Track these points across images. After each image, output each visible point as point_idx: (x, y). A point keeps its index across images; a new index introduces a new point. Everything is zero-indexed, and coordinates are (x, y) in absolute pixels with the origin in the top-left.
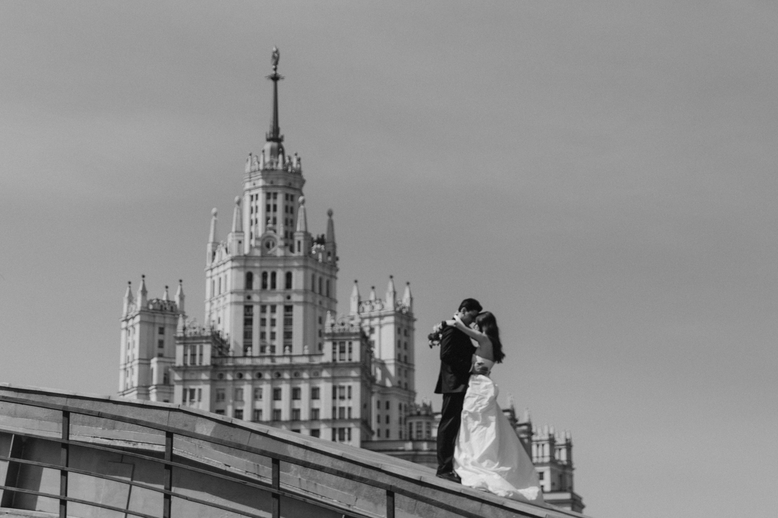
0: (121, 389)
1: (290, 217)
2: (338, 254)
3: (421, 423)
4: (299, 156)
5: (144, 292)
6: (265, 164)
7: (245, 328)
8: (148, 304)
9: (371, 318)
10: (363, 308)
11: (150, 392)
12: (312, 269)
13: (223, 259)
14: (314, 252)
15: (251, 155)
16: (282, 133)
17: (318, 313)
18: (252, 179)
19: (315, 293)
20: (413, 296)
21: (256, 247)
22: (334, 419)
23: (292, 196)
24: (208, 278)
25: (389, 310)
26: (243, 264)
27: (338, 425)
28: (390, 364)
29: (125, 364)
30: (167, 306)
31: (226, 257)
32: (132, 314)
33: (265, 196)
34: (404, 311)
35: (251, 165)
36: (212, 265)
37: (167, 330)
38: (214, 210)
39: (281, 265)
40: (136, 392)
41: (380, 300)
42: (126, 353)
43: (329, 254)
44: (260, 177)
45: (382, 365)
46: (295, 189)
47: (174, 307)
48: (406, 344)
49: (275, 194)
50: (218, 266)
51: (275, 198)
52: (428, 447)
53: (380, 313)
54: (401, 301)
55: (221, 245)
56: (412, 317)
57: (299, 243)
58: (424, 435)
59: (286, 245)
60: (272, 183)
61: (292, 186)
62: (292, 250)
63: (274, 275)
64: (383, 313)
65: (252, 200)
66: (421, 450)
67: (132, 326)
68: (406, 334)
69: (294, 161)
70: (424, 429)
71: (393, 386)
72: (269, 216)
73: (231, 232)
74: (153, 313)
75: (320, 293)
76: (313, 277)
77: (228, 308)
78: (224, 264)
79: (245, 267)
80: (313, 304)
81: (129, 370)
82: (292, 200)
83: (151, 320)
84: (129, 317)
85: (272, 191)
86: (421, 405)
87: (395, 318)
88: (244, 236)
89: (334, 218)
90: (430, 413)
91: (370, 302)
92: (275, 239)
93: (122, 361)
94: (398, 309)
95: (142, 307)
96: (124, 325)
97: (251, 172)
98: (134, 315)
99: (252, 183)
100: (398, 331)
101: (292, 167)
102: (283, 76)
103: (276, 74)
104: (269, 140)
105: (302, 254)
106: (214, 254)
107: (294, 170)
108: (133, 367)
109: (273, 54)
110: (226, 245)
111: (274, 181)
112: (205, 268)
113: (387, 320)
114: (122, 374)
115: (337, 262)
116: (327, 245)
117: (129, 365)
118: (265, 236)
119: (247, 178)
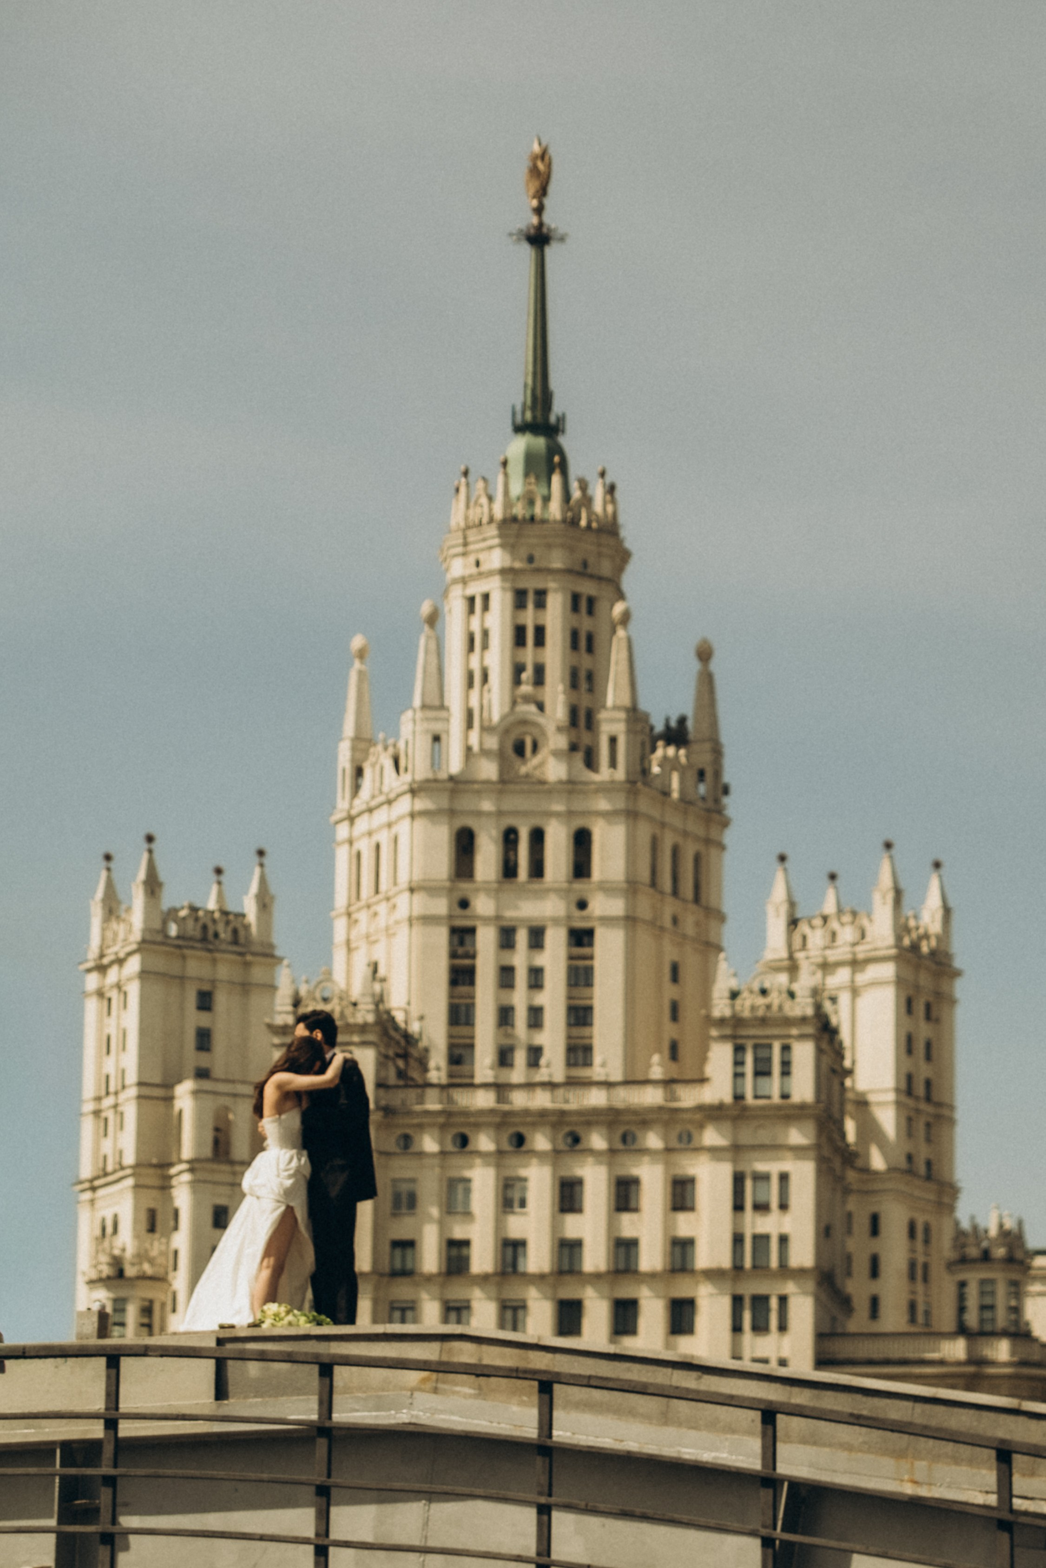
0: (86, 1171)
1: (586, 662)
2: (728, 777)
3: (991, 1282)
4: (609, 479)
5: (153, 885)
6: (508, 504)
7: (451, 996)
8: (165, 923)
10: (804, 938)
11: (174, 1182)
12: (650, 819)
13: (385, 789)
14: (656, 769)
15: (466, 473)
16: (558, 408)
17: (670, 953)
18: (471, 547)
19: (662, 893)
20: (951, 904)
21: (485, 752)
22: (737, 1267)
23: (591, 602)
24: (340, 844)
25: (880, 944)
26: (445, 803)
27: (751, 1288)
28: (882, 1103)
29: (98, 1099)
30: (221, 928)
31: (394, 783)
32: (116, 950)
33: (509, 597)
34: (925, 948)
35: (468, 507)
36: (351, 807)
37: (221, 1000)
38: (357, 642)
39: (559, 807)
40: (130, 1182)
41: (854, 914)
42: (99, 1065)
43: (701, 774)
44: (497, 541)
45: (862, 1104)
46: (600, 579)
47: (242, 933)
48: (928, 1045)
49: (541, 595)
50: (370, 810)
51: (540, 604)
52: (1013, 1353)
53: (854, 954)
54: (916, 917)
55: (380, 748)
56: (950, 966)
57: (613, 740)
58: (1002, 1319)
59: (573, 748)
60: (531, 559)
61: (589, 571)
62: (591, 762)
63: (538, 837)
64: (862, 952)
65: (471, 610)
66: (992, 1363)
67: (118, 986)
68: (930, 1015)
69: (598, 492)
70: (1001, 1299)
71: (891, 1170)
72: (521, 659)
73: (409, 706)
74: (179, 947)
75: (675, 892)
76: (655, 845)
77: (403, 934)
78: (389, 802)
79: (452, 813)
80: (655, 926)
81: (110, 1114)
82: (590, 612)
83: (175, 967)
84: (105, 961)
85: (531, 583)
86: (993, 1231)
87: (898, 969)
88: (447, 720)
89: (715, 666)
90: (1019, 1254)
91: (825, 919)
92: (543, 733)
93: (89, 1089)
94: (907, 942)
95: (146, 930)
96: (92, 981)
97: (468, 527)
98: (122, 955)
99: (472, 559)
100: (908, 1006)
101: (590, 512)
102: (561, 230)
103: (541, 224)
104: (519, 429)
105: (620, 774)
106: (359, 772)
107: (598, 521)
108: (120, 1109)
109: (531, 164)
110: (395, 746)
111: (537, 554)
112: (331, 814)
113: (874, 972)
114: (88, 1126)
115: (726, 800)
116: (695, 747)
117: (108, 1102)
118: (511, 719)
119: (453, 546)
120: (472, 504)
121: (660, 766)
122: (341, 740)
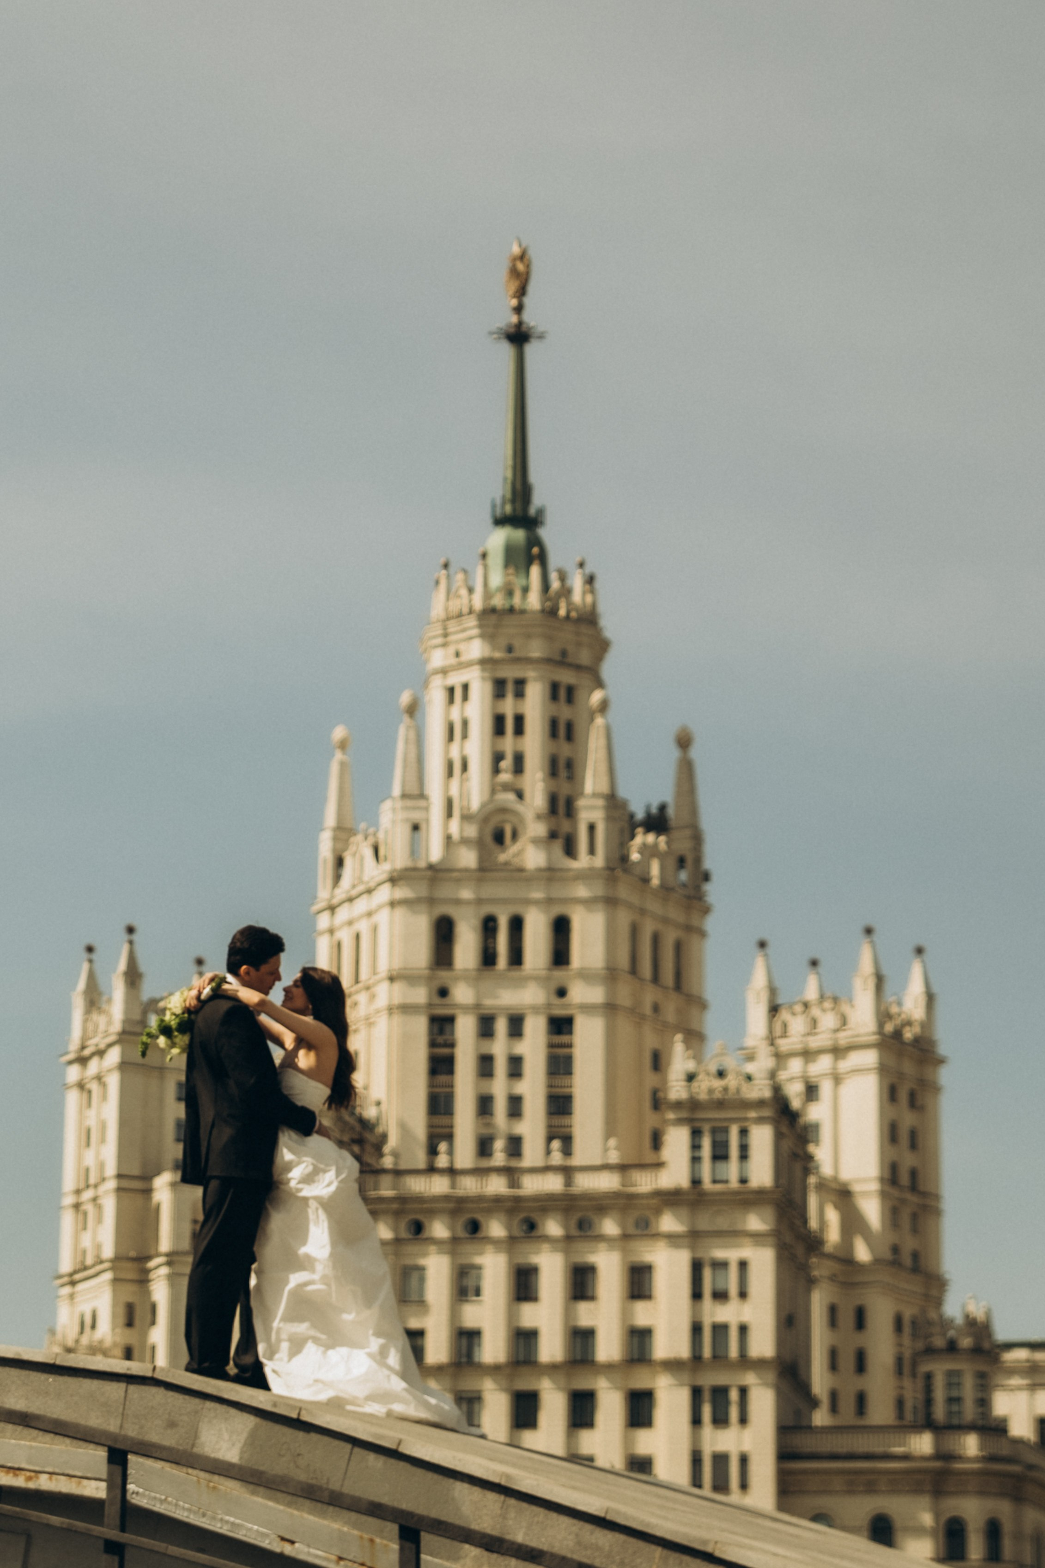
0: (66, 1265)
1: (565, 750)
2: (708, 864)
3: (957, 1373)
4: (588, 569)
5: (133, 976)
6: (488, 595)
7: (431, 1085)
8: (144, 1014)
9: (808, 1055)
10: (785, 1026)
11: (152, 1275)
12: (630, 906)
13: (366, 878)
14: (635, 856)
15: (446, 566)
16: (538, 500)
17: (651, 1041)
18: (451, 638)
19: (642, 980)
20: (935, 989)
21: (464, 841)
22: (697, 1358)
23: (570, 691)
24: (321, 933)
25: (862, 1030)
26: (424, 892)
27: (710, 1379)
28: (865, 1194)
29: (78, 1192)
31: (374, 872)
32: (97, 1041)
33: (488, 687)
34: (909, 1034)
35: (448, 599)
36: (332, 897)
38: (339, 733)
39: (538, 894)
40: (108, 1276)
41: (835, 1000)
42: (80, 1158)
43: (681, 862)
44: (476, 632)
45: (845, 1194)
46: (578, 668)
48: (914, 1134)
49: (520, 685)
50: (350, 900)
51: (520, 694)
52: (982, 1447)
53: (836, 1040)
54: (899, 1004)
55: (360, 837)
56: (933, 1052)
57: (592, 828)
58: (969, 1411)
59: (553, 835)
60: (510, 649)
61: (570, 660)
62: (570, 850)
63: (517, 925)
64: (843, 1038)
65: (451, 700)
66: (959, 1458)
67: (99, 1078)
68: (914, 1103)
69: (577, 583)
70: (968, 1390)
71: (877, 1261)
72: (500, 748)
73: (389, 796)
75: (656, 978)
76: (635, 931)
77: (383, 1023)
78: (369, 891)
79: (431, 901)
80: (635, 1013)
81: (89, 1208)
82: (570, 700)
83: (154, 1058)
84: (87, 1052)
85: (510, 673)
86: (959, 1320)
87: (881, 1058)
88: (427, 809)
89: (695, 753)
90: (986, 1345)
91: (806, 1005)
92: (521, 818)
93: (69, 1182)
94: (889, 1028)
95: (126, 1021)
96: (73, 1073)
97: (448, 619)
98: (102, 1046)
99: (451, 650)
100: (891, 1093)
101: (569, 603)
102: (541, 329)
103: (520, 324)
104: (500, 521)
105: (599, 861)
106: (339, 862)
107: (577, 610)
108: (99, 1201)
109: (511, 265)
110: (375, 834)
111: (517, 643)
112: (313, 904)
113: (856, 1059)
114: (68, 1220)
115: (708, 887)
116: (675, 834)
117: (88, 1195)
118: (491, 807)
119: (435, 637)
120: (451, 596)
121: (639, 852)
122: (322, 830)
